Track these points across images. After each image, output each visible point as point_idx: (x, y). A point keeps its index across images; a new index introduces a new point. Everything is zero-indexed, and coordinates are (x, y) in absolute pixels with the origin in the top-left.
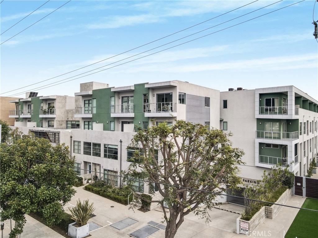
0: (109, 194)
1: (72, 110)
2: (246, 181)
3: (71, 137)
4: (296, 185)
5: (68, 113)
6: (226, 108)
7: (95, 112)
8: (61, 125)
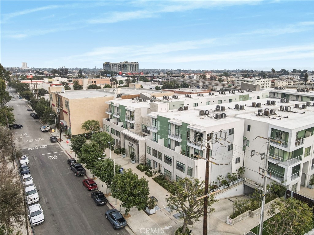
0: (166, 187)
1: (145, 118)
2: (256, 184)
3: (145, 143)
4: (287, 195)
5: (142, 119)
6: (250, 131)
7: (159, 129)
8: (139, 127)
